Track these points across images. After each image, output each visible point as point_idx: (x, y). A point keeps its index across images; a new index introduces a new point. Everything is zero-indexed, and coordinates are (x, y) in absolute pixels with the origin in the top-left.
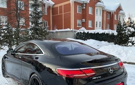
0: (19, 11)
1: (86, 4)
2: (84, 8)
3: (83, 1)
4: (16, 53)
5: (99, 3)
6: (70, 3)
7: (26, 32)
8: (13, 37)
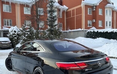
0: (38, 17)
1: (96, 6)
2: (95, 10)
3: (93, 4)
4: (21, 51)
5: (108, 5)
6: (81, 7)
7: (44, 33)
8: (34, 37)
